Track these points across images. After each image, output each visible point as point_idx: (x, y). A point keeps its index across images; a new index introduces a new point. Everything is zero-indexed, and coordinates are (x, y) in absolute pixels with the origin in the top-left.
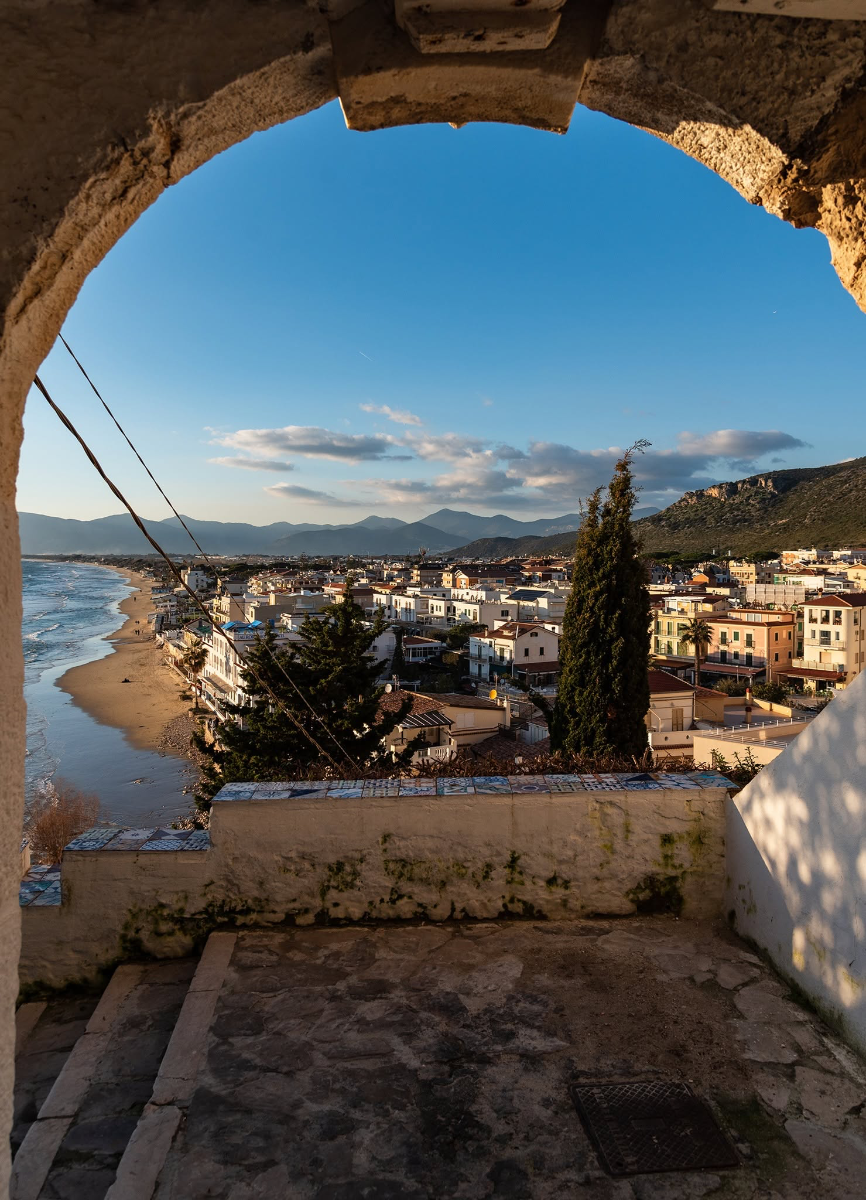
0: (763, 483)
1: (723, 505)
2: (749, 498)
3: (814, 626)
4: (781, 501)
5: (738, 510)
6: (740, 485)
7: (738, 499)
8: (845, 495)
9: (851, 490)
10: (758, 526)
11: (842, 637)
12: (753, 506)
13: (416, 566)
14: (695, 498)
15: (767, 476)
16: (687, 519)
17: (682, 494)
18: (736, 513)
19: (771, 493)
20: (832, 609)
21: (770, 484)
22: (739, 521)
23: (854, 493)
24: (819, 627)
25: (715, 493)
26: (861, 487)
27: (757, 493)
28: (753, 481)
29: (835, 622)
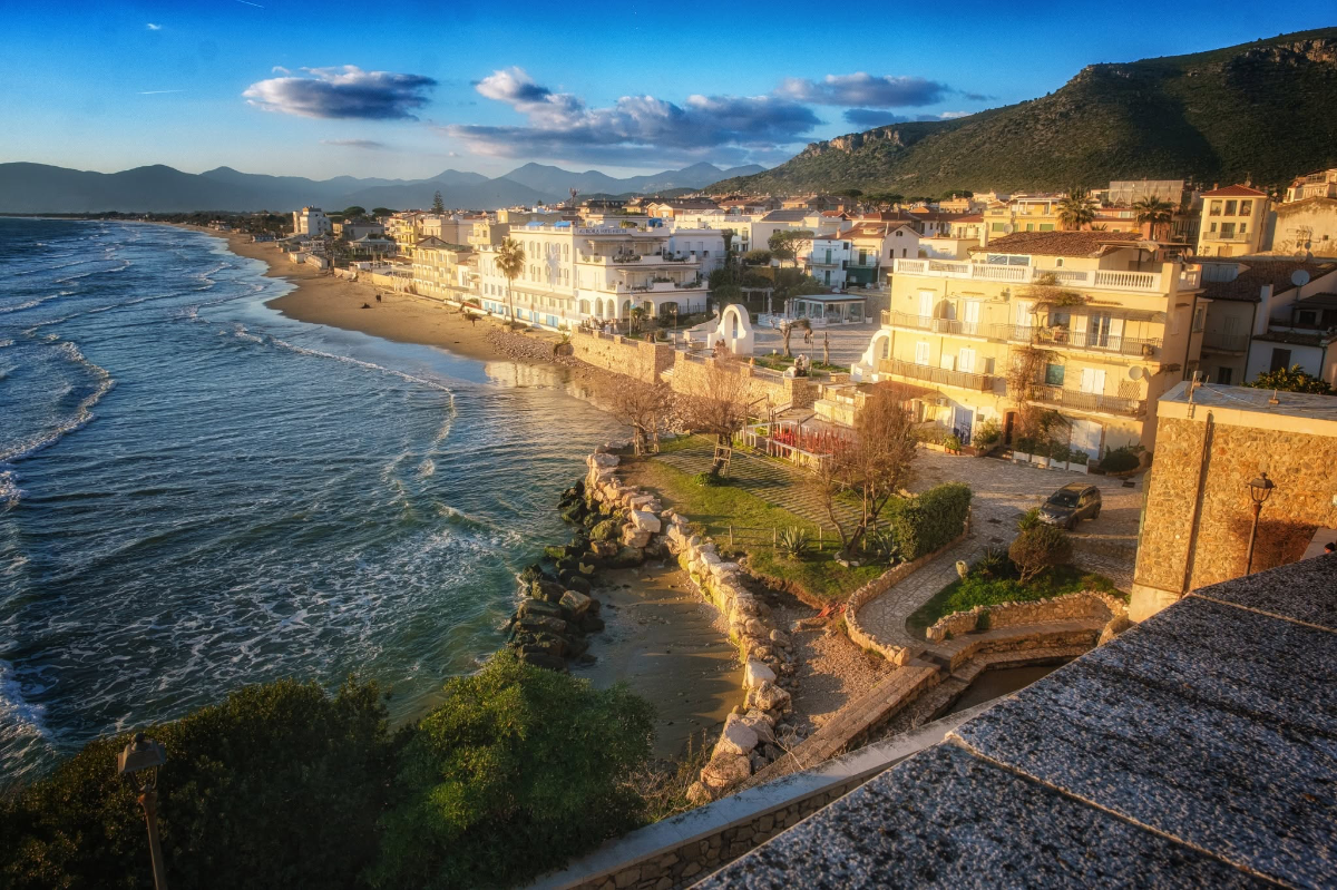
0: (890, 134)
1: (848, 158)
2: (875, 150)
3: (1216, 219)
4: (907, 155)
5: (864, 163)
6: (865, 137)
7: (863, 152)
8: (978, 147)
9: (985, 142)
10: (883, 181)
11: (1248, 230)
12: (879, 159)
13: (584, 204)
14: (818, 150)
15: (895, 127)
16: (811, 173)
17: (805, 146)
18: (861, 167)
19: (897, 146)
20: (1239, 199)
21: (897, 136)
22: (864, 175)
23: (987, 145)
24: (1221, 219)
25: (839, 144)
26: (994, 139)
27: (883, 146)
28: (880, 133)
29: (1242, 213)
